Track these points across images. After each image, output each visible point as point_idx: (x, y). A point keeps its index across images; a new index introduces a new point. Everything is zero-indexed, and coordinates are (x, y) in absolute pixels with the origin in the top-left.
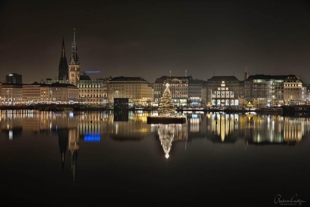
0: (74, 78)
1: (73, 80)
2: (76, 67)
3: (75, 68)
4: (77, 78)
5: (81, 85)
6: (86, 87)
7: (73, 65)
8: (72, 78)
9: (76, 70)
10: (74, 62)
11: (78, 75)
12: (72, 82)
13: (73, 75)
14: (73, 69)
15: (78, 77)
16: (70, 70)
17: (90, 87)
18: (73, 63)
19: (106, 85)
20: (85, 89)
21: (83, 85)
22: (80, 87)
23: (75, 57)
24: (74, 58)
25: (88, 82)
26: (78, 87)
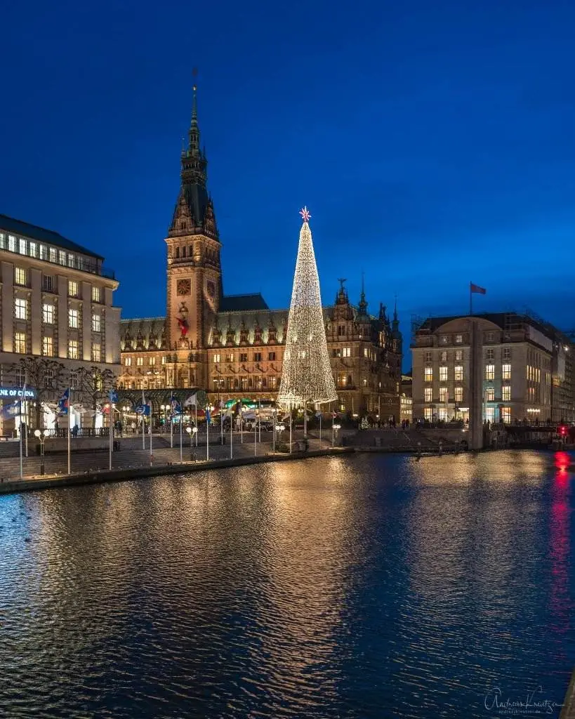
0: (191, 299)
1: (187, 310)
2: (201, 245)
3: (196, 250)
4: (201, 298)
5: (225, 332)
6: (243, 339)
7: (183, 239)
8: (180, 299)
9: (197, 258)
10: (188, 220)
11: (210, 285)
12: (179, 316)
13: (184, 286)
14: (184, 257)
15: (212, 295)
16: (170, 261)
17: (266, 340)
18: (183, 226)
19: (342, 323)
20: (244, 351)
21: (231, 333)
22: (216, 341)
23: (196, 200)
24: (189, 203)
25: (257, 318)
26: (210, 342)
